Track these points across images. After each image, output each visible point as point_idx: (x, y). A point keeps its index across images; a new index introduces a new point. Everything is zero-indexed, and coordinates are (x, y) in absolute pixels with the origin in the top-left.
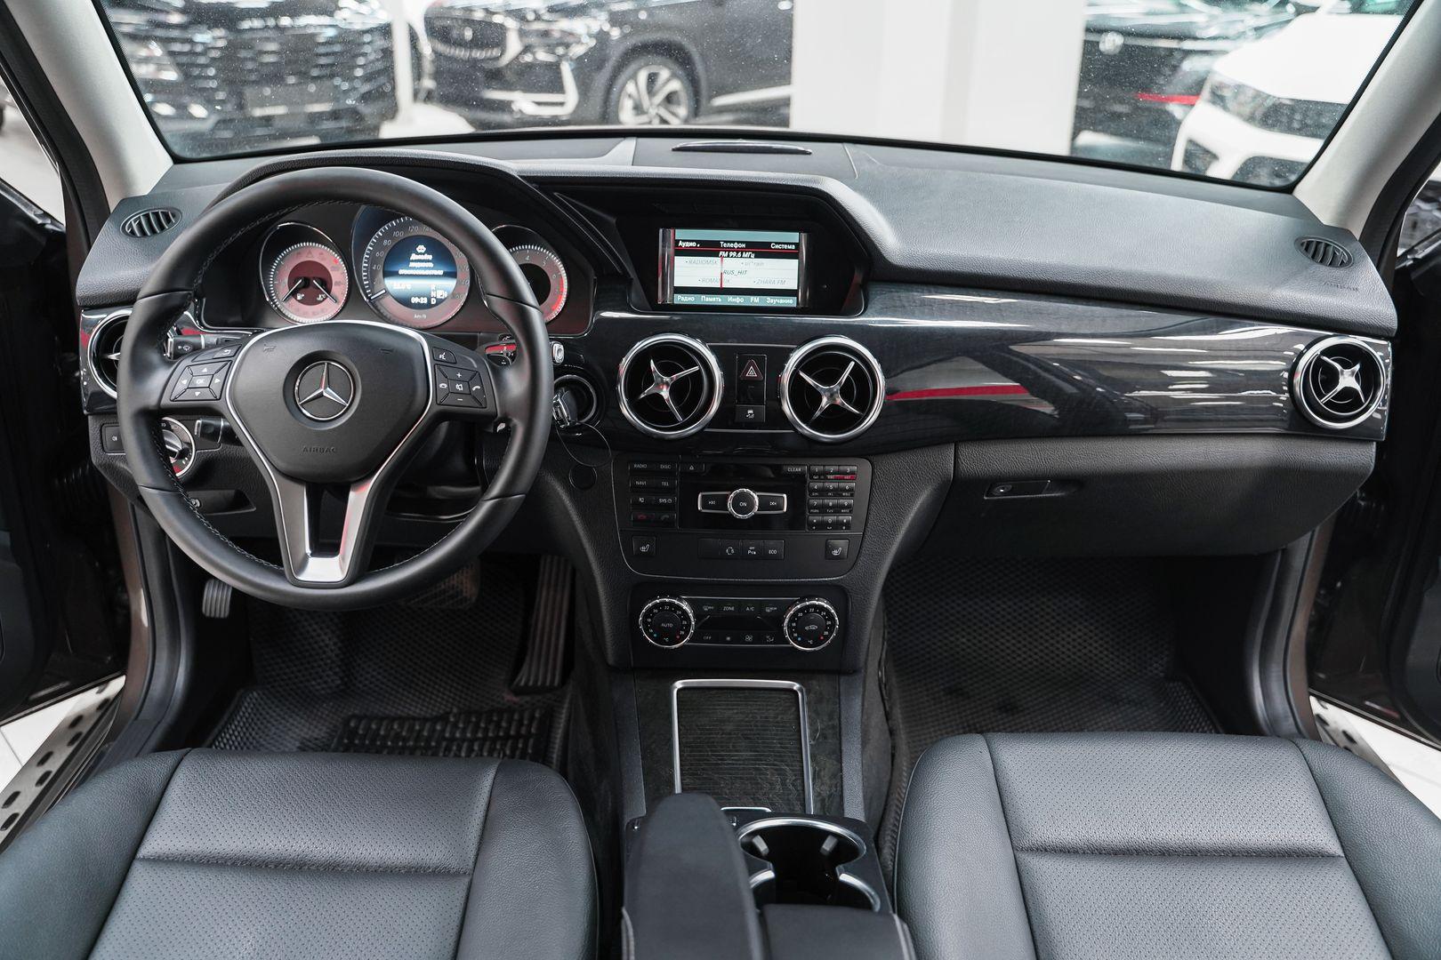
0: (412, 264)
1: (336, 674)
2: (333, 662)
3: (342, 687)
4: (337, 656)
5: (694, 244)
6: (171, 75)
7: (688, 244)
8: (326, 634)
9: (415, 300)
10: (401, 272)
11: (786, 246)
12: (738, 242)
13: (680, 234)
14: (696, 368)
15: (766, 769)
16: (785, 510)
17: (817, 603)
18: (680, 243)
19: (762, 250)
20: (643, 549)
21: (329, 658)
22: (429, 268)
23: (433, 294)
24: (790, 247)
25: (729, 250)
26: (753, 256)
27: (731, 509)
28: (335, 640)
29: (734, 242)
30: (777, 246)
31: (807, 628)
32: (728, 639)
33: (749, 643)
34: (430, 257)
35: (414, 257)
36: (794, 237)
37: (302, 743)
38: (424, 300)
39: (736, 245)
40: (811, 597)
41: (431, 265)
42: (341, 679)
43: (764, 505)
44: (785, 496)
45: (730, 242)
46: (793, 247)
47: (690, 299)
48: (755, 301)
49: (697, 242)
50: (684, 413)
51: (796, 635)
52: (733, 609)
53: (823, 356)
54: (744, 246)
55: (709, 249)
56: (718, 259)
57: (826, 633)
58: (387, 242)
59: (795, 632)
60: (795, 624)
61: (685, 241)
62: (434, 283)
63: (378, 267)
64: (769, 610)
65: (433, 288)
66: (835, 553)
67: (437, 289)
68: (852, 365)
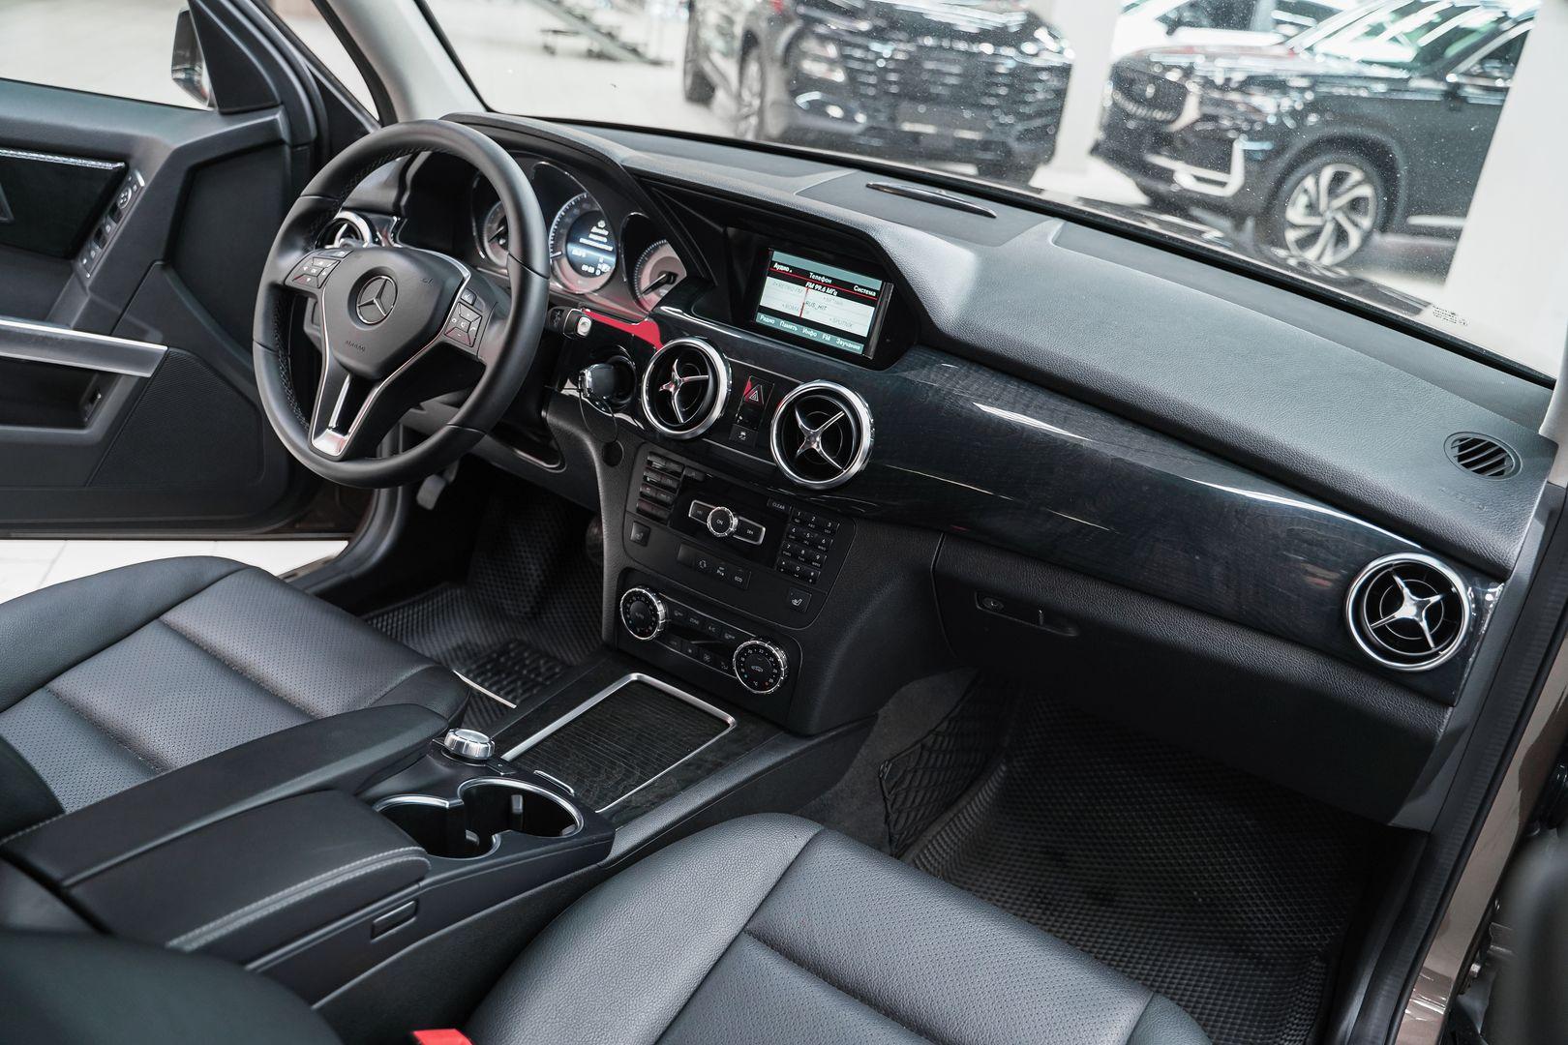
0: (591, 236)
1: (529, 602)
2: (531, 591)
3: (530, 615)
4: (537, 587)
5: (787, 269)
7: (782, 268)
8: (534, 564)
9: (585, 268)
10: (582, 240)
11: (867, 292)
12: (826, 277)
13: (777, 256)
16: (761, 541)
17: (774, 651)
18: (776, 265)
19: (845, 291)
21: (530, 586)
22: (603, 243)
23: (599, 266)
24: (871, 293)
25: (816, 282)
26: (836, 293)
27: (709, 523)
28: (539, 572)
29: (822, 276)
30: (860, 290)
31: (753, 667)
32: (690, 651)
33: (706, 662)
34: (606, 233)
35: (594, 229)
36: (877, 284)
37: (464, 644)
38: (591, 270)
39: (823, 279)
40: (775, 644)
41: (605, 240)
42: (532, 608)
43: (741, 529)
44: (764, 529)
45: (819, 275)
46: (874, 294)
47: (771, 321)
48: (826, 338)
49: (791, 267)
51: (743, 670)
52: (697, 623)
54: (830, 281)
55: (799, 277)
56: (804, 289)
57: (771, 681)
58: (576, 211)
59: (743, 667)
60: (743, 659)
61: (779, 264)
62: (602, 257)
63: (564, 231)
64: (727, 636)
65: (601, 261)
66: (795, 602)
67: (605, 263)
68: (840, 415)
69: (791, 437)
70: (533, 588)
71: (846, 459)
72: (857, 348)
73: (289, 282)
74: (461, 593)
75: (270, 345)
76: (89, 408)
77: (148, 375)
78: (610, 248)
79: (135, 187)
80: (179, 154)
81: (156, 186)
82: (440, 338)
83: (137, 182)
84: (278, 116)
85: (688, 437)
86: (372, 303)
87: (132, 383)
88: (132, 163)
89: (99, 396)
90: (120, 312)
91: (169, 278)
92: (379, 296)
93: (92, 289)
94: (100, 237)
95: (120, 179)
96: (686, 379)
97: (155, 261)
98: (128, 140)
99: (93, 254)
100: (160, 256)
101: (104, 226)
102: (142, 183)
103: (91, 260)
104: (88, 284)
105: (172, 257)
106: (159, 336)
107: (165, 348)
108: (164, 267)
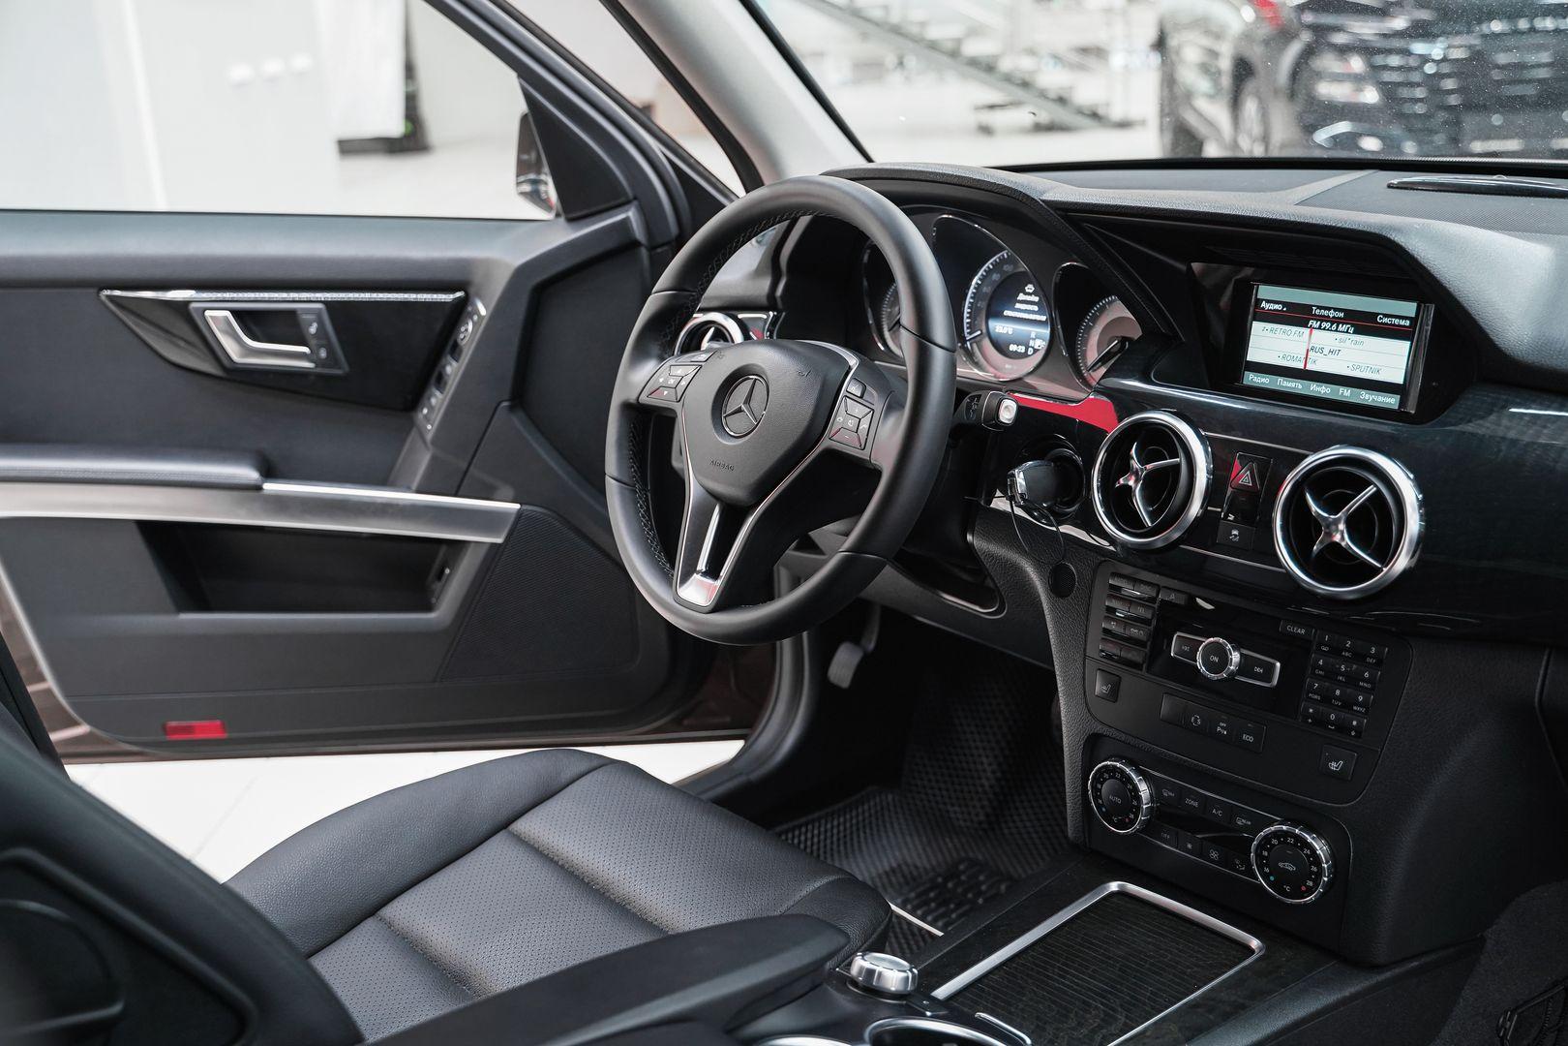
0: (1018, 306)
4: (991, 787)
5: (1279, 307)
6: (1371, 96)
7: (1273, 306)
9: (1013, 348)
10: (1007, 313)
11: (1396, 321)
12: (1335, 310)
13: (1265, 291)
15: (1096, 1008)
16: (1275, 681)
17: (1310, 840)
18: (1263, 304)
19: (1365, 325)
22: (1033, 312)
23: (1031, 343)
24: (1402, 323)
25: (1323, 319)
26: (1351, 330)
27: (1199, 663)
29: (1329, 309)
30: (1386, 320)
31: (1281, 865)
32: (1189, 846)
33: (1212, 861)
34: (1036, 299)
35: (1021, 297)
36: (1409, 308)
37: (899, 866)
38: (1021, 349)
39: (1332, 314)
40: (1310, 830)
41: (1036, 308)
43: (1245, 667)
44: (1278, 664)
45: (1326, 308)
46: (1408, 323)
47: (1263, 380)
48: (1345, 394)
49: (1284, 304)
51: (1267, 870)
52: (1196, 804)
53: (1337, 471)
54: (1342, 315)
55: (1297, 316)
56: (1307, 331)
57: (1310, 883)
59: (1267, 865)
60: (1266, 853)
61: (1268, 301)
62: (1034, 331)
63: (982, 304)
64: (1240, 822)
65: (1033, 335)
66: (1333, 766)
67: (1037, 337)
68: (1370, 490)
69: (1302, 530)
70: (987, 788)
71: (1386, 554)
72: (1391, 401)
73: (644, 399)
74: (894, 800)
75: (625, 480)
76: (437, 586)
77: (500, 541)
78: (1044, 318)
79: (476, 318)
80: (522, 272)
81: (497, 314)
82: (825, 443)
83: (477, 312)
84: (631, 214)
85: (1160, 545)
86: (740, 410)
87: (482, 552)
88: (472, 291)
89: (447, 571)
90: (464, 465)
91: (517, 421)
92: (748, 401)
93: (433, 442)
94: (441, 381)
95: (459, 312)
96: (1150, 466)
97: (500, 403)
98: (465, 264)
99: (433, 401)
100: (507, 397)
101: (444, 367)
102: (483, 311)
103: (431, 408)
104: (429, 437)
105: (520, 395)
106: (510, 492)
107: (517, 506)
108: (511, 408)
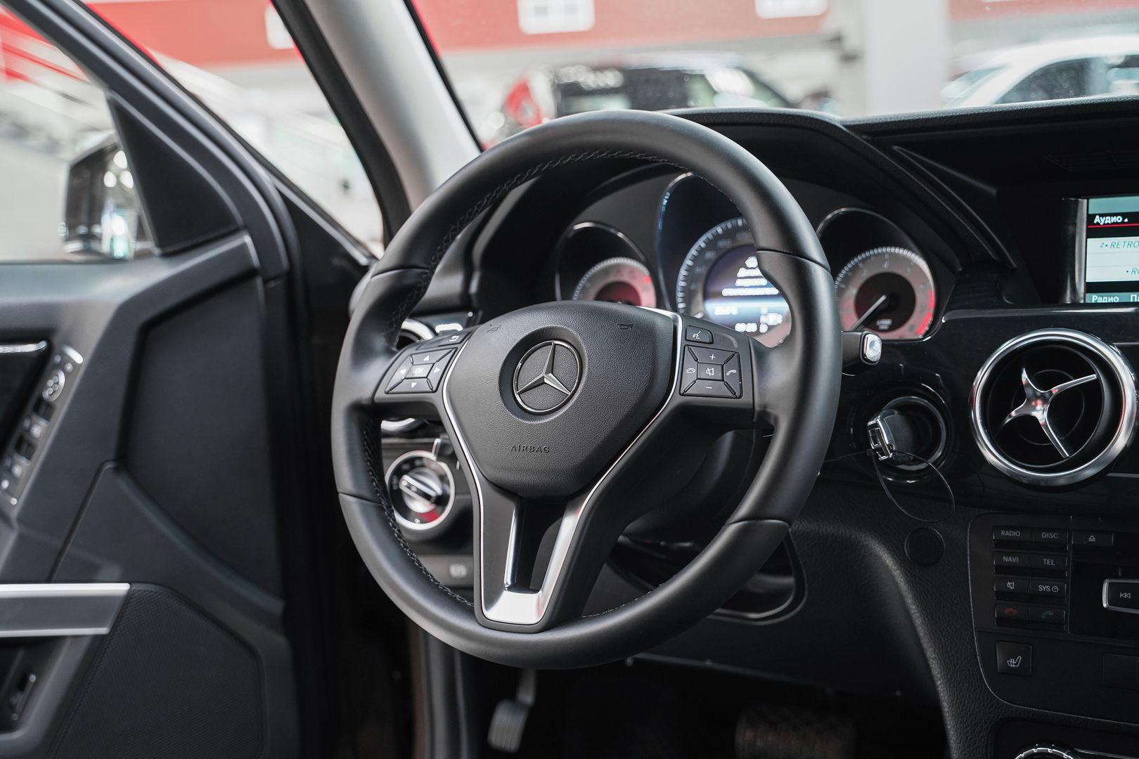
0: (739, 283)
5: (1119, 219)
7: (1109, 220)
9: (740, 328)
10: (726, 293)
13: (1096, 204)
14: (1094, 377)
18: (1097, 219)
20: (1012, 663)
22: (759, 287)
23: (763, 319)
34: (761, 272)
35: (741, 273)
38: (753, 327)
41: (762, 282)
47: (1111, 299)
49: (1124, 215)
50: (1071, 444)
58: (710, 255)
61: (1102, 215)
62: (766, 305)
65: (764, 311)
67: (770, 312)
73: (380, 395)
75: (367, 494)
76: (18, 699)
77: (103, 630)
78: (775, 291)
79: (69, 367)
80: (127, 309)
81: (99, 358)
82: (673, 400)
83: (67, 359)
84: (247, 239)
86: (541, 383)
87: (83, 646)
88: (57, 340)
89: (33, 678)
90: (59, 544)
91: (123, 485)
92: (551, 369)
93: (19, 520)
94: (25, 446)
95: (41, 366)
96: (1055, 390)
97: (102, 465)
98: (50, 310)
99: (17, 470)
100: (111, 455)
101: (29, 431)
102: (77, 358)
103: (14, 480)
104: (14, 514)
105: (124, 459)
106: (117, 572)
107: (122, 588)
108: (117, 470)
